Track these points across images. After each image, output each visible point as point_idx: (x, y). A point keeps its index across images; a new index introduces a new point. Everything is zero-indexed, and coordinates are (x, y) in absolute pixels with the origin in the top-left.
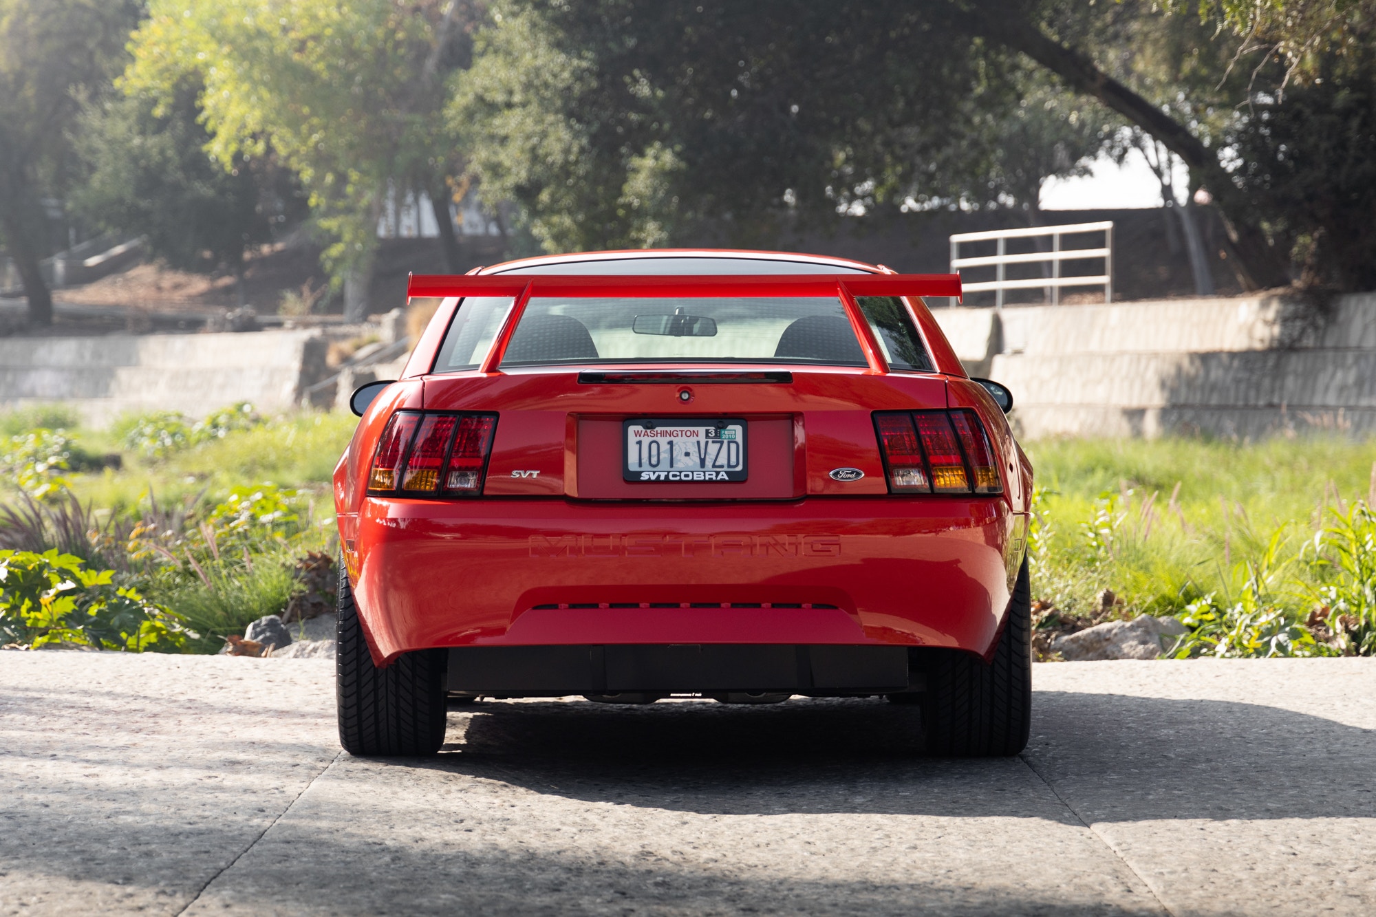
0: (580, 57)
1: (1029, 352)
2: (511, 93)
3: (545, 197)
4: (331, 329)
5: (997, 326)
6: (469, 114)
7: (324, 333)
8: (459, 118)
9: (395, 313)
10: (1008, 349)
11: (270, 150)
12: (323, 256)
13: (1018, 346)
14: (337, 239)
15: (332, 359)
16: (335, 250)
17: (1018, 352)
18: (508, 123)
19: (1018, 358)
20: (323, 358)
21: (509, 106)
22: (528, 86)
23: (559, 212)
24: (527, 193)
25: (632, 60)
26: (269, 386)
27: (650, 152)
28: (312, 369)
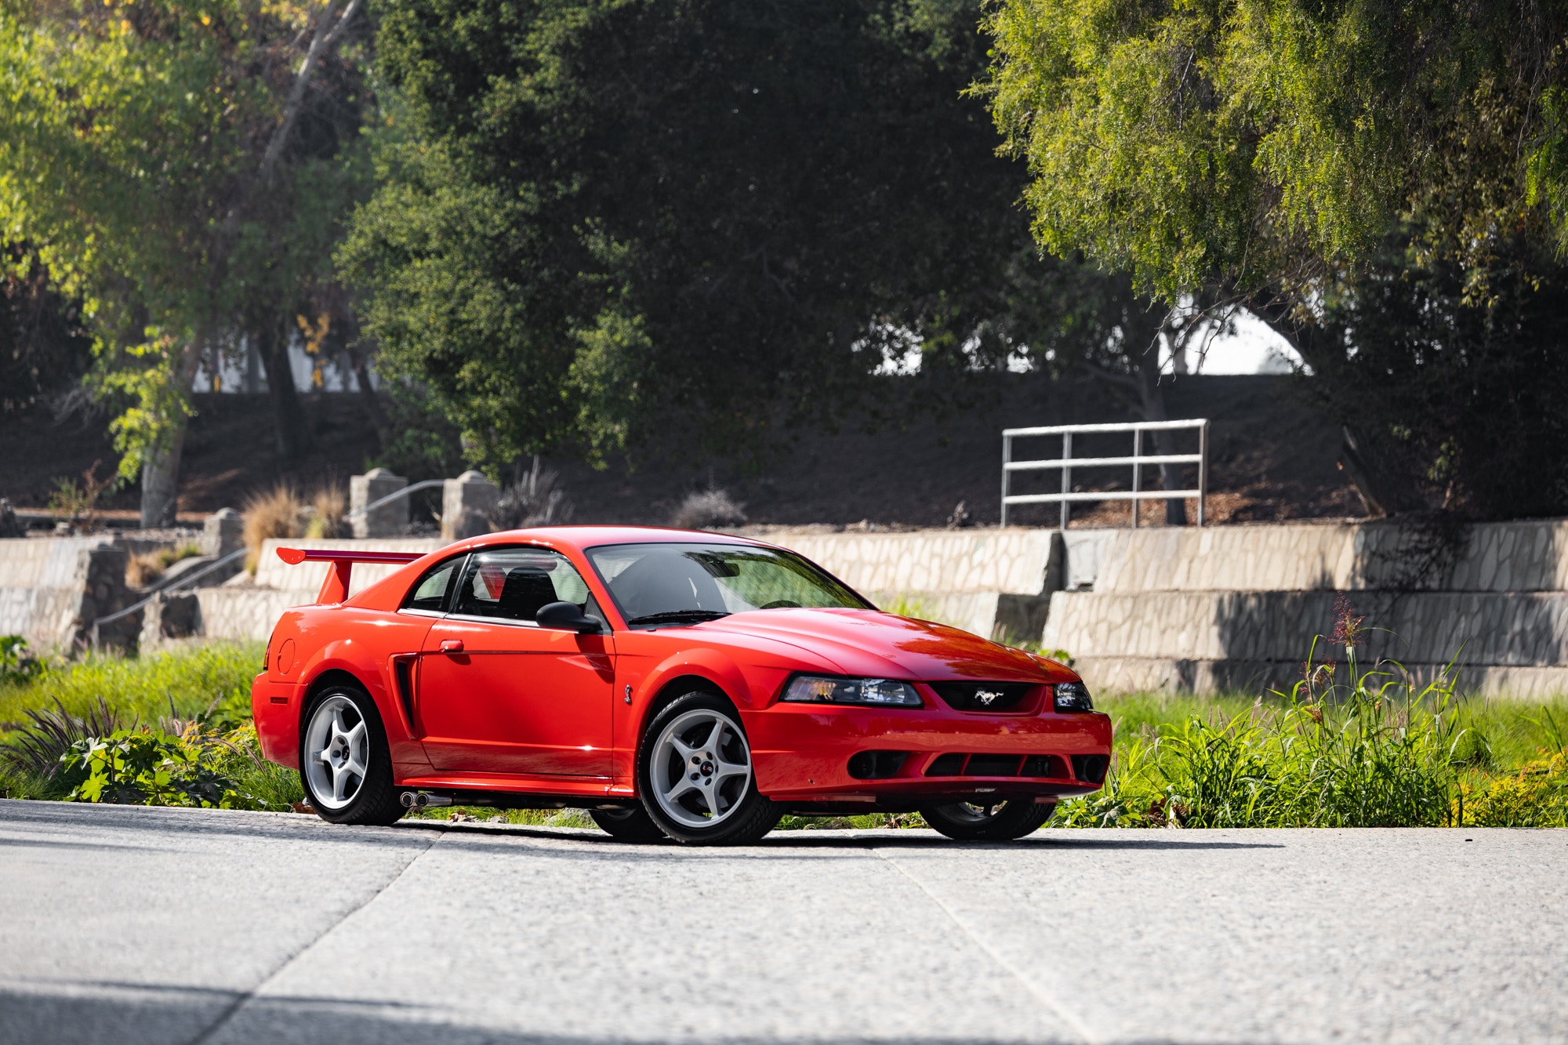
0: (517, 198)
1: (1098, 587)
2: (426, 238)
3: (465, 373)
4: (126, 535)
5: (1059, 550)
6: (366, 264)
7: (118, 542)
8: (352, 267)
9: (223, 513)
10: (1072, 586)
11: (37, 268)
12: (113, 426)
13: (1087, 579)
14: (134, 401)
15: (132, 578)
16: (132, 419)
17: (1085, 587)
18: (418, 276)
19: (1083, 596)
20: (120, 576)
21: (420, 255)
22: (448, 232)
23: (485, 394)
24: (441, 367)
25: (582, 203)
26: (39, 615)
27: (604, 321)
28: (103, 592)
